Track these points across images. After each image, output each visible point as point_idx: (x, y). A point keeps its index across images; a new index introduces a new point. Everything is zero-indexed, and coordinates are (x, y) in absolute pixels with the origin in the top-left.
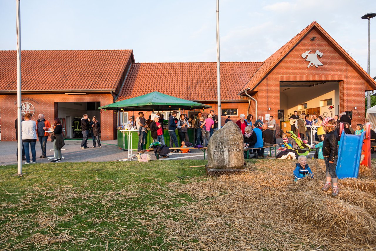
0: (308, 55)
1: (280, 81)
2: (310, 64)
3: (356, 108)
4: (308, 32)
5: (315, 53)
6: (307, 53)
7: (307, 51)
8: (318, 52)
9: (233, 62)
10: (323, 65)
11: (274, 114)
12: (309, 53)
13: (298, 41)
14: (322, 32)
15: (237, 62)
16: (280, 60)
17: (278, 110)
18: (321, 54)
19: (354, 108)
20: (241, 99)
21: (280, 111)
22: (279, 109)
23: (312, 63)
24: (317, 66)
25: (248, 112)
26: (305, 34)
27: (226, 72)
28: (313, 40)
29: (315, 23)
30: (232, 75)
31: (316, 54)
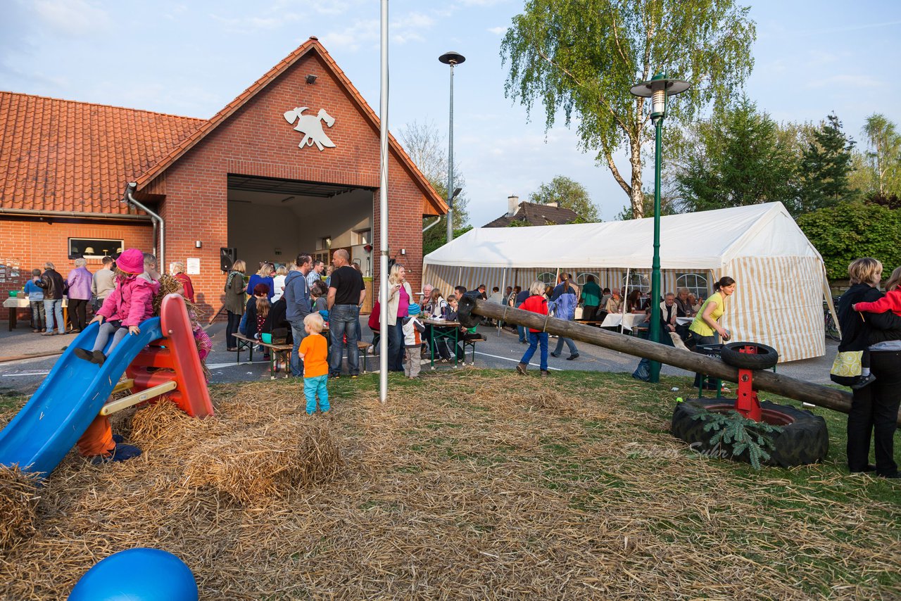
0: (300, 116)
1: (229, 175)
2: (305, 140)
3: (403, 252)
4: (297, 59)
5: (316, 115)
6: (297, 111)
7: (299, 107)
8: (323, 113)
9: (134, 111)
10: (334, 146)
11: (213, 259)
12: (303, 113)
13: (272, 77)
14: (332, 68)
15: (145, 112)
16: (224, 118)
17: (222, 249)
18: (330, 121)
19: (401, 250)
20: (129, 213)
21: (226, 251)
22: (226, 246)
23: (310, 139)
24: (321, 148)
25: (154, 250)
26: (292, 63)
27: (101, 134)
28: (311, 81)
29: (314, 42)
30: (121, 145)
31: (319, 118)
